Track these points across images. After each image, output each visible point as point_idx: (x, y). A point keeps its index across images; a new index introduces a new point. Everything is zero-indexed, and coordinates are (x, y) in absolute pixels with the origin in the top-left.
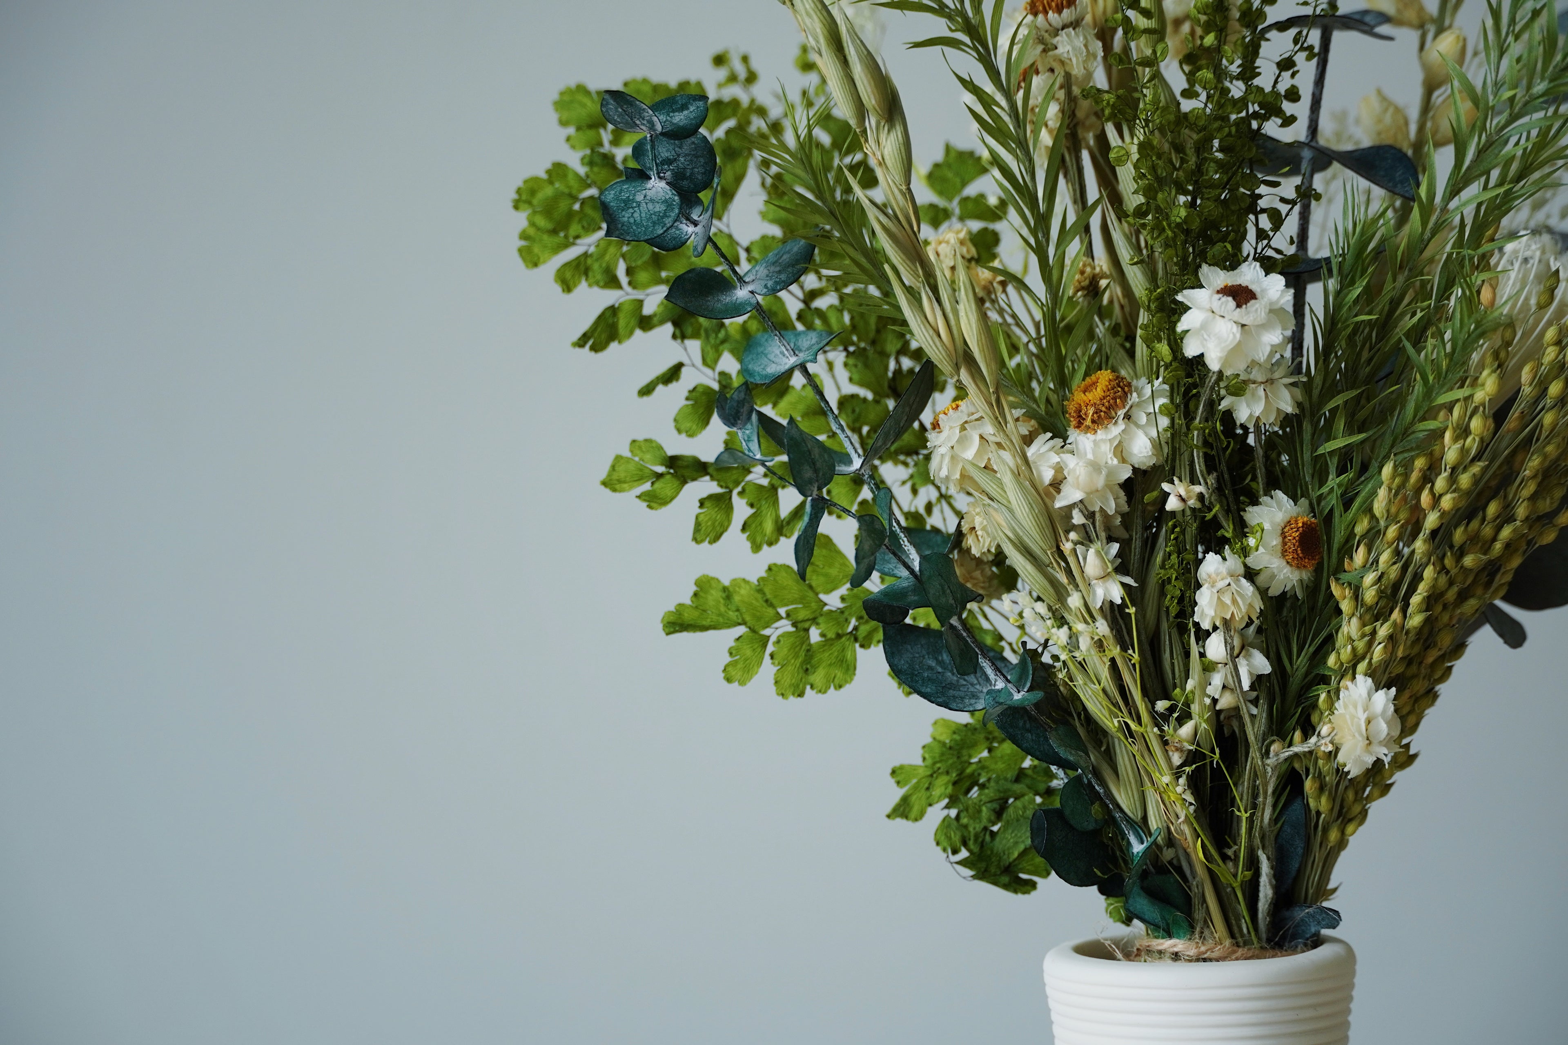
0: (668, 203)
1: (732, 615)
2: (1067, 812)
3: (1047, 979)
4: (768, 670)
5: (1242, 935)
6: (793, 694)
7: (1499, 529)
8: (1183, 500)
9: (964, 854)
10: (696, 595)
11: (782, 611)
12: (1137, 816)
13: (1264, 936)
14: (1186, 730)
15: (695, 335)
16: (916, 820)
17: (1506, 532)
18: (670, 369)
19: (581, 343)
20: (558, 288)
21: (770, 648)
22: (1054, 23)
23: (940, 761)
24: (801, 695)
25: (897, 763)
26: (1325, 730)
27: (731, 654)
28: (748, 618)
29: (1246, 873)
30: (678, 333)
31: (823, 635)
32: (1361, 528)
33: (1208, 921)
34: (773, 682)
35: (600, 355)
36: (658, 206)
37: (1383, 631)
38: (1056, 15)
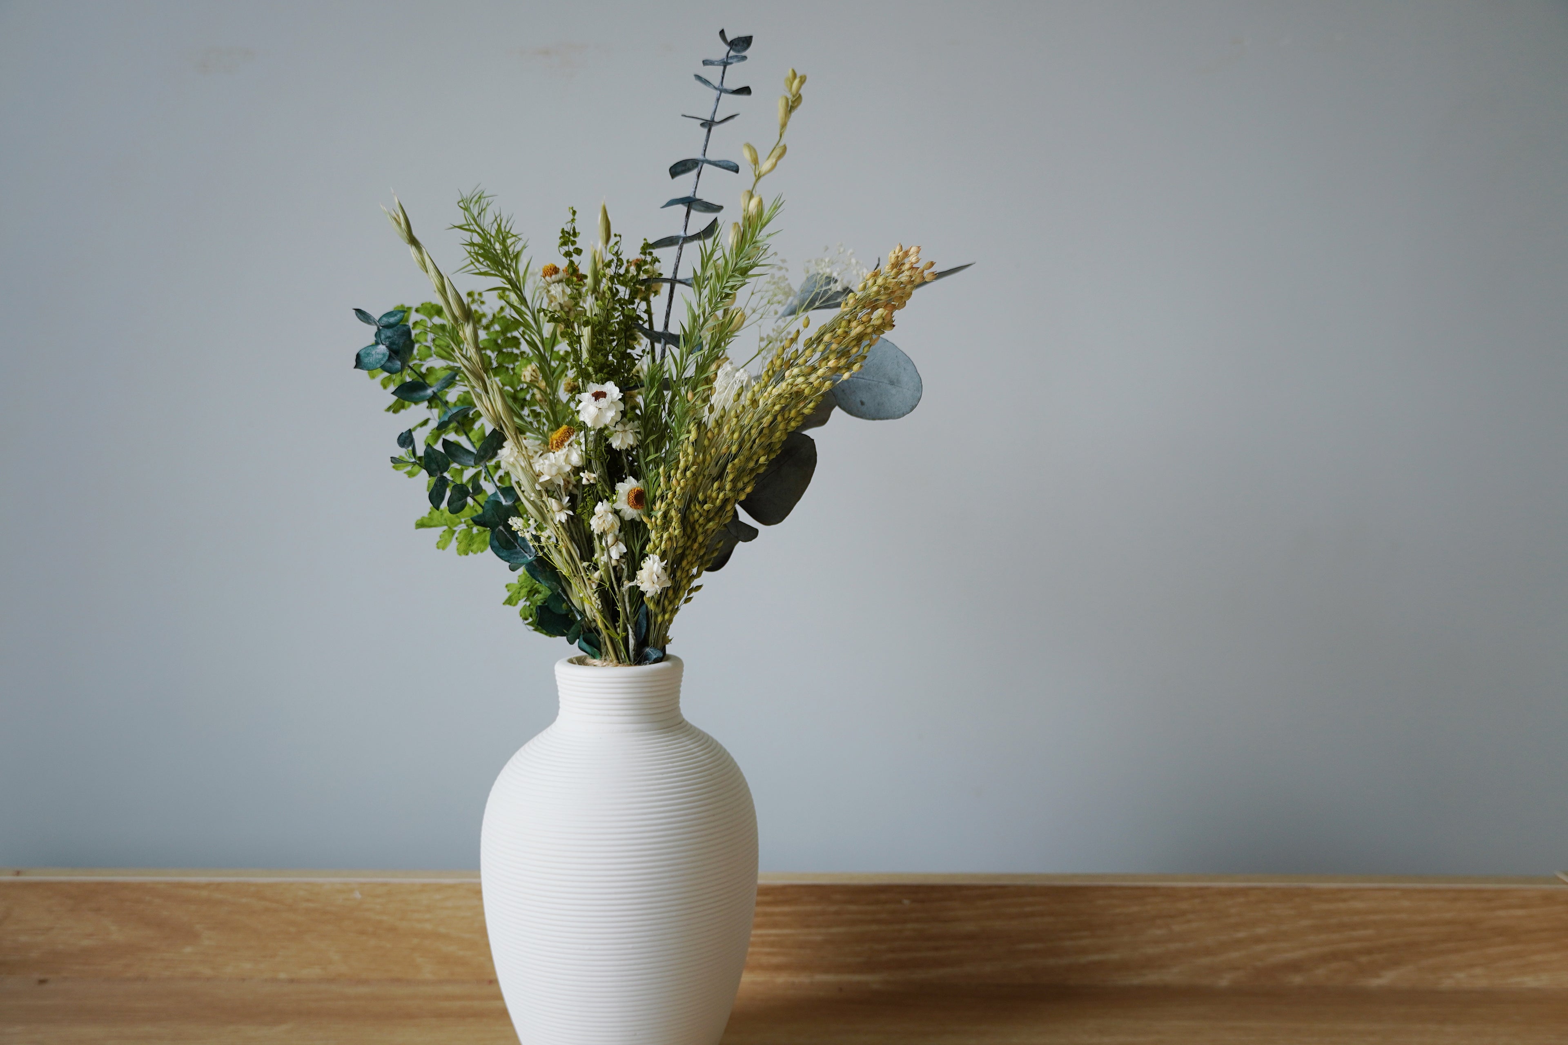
0: (384, 355)
1: (443, 522)
2: (551, 607)
3: (556, 673)
4: (454, 544)
5: (622, 659)
6: (464, 554)
7: (718, 494)
8: (588, 480)
9: (530, 620)
10: (430, 513)
11: (463, 520)
12: (581, 609)
13: (632, 659)
14: (597, 575)
15: (436, 407)
16: (514, 605)
17: (721, 495)
18: (424, 421)
19: (389, 409)
20: (381, 387)
21: (456, 535)
22: (549, 281)
23: (524, 582)
24: (467, 554)
25: (508, 582)
26: (638, 578)
27: (441, 537)
28: (449, 523)
29: (623, 633)
30: (430, 406)
31: (478, 530)
32: (658, 493)
33: (607, 653)
34: (456, 549)
35: (397, 415)
36: (380, 356)
37: (665, 536)
38: (549, 278)
